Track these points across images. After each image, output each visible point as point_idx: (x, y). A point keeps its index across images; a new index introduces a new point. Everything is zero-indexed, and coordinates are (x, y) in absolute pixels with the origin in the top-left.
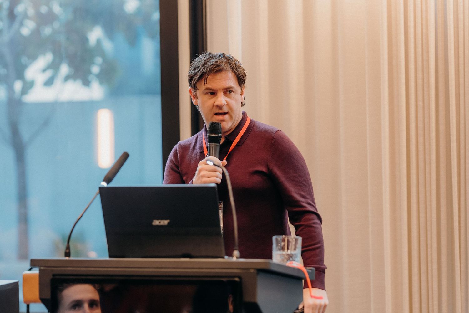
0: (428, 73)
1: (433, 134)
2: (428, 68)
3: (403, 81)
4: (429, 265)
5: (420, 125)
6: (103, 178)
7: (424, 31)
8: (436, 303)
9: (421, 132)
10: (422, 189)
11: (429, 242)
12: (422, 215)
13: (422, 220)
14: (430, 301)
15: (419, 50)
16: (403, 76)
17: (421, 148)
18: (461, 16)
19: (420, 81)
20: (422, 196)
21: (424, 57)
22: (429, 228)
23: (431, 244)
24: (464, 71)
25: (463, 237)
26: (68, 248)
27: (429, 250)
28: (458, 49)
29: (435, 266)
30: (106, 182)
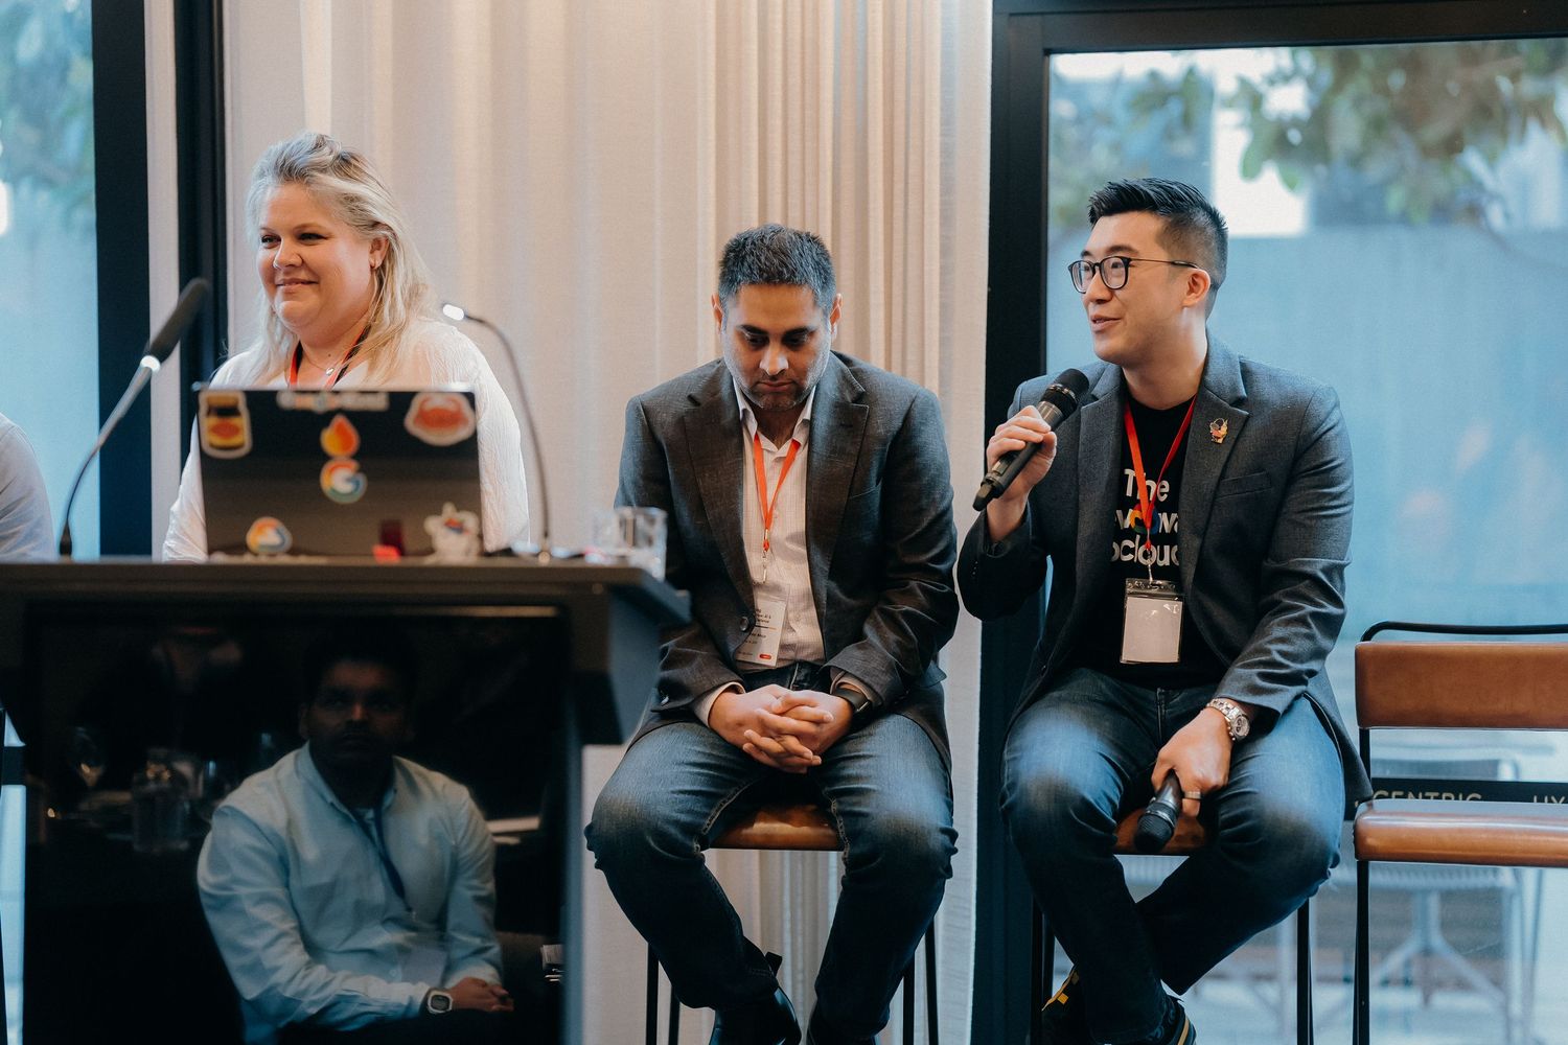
15: (795, 80)
30: (157, 358)
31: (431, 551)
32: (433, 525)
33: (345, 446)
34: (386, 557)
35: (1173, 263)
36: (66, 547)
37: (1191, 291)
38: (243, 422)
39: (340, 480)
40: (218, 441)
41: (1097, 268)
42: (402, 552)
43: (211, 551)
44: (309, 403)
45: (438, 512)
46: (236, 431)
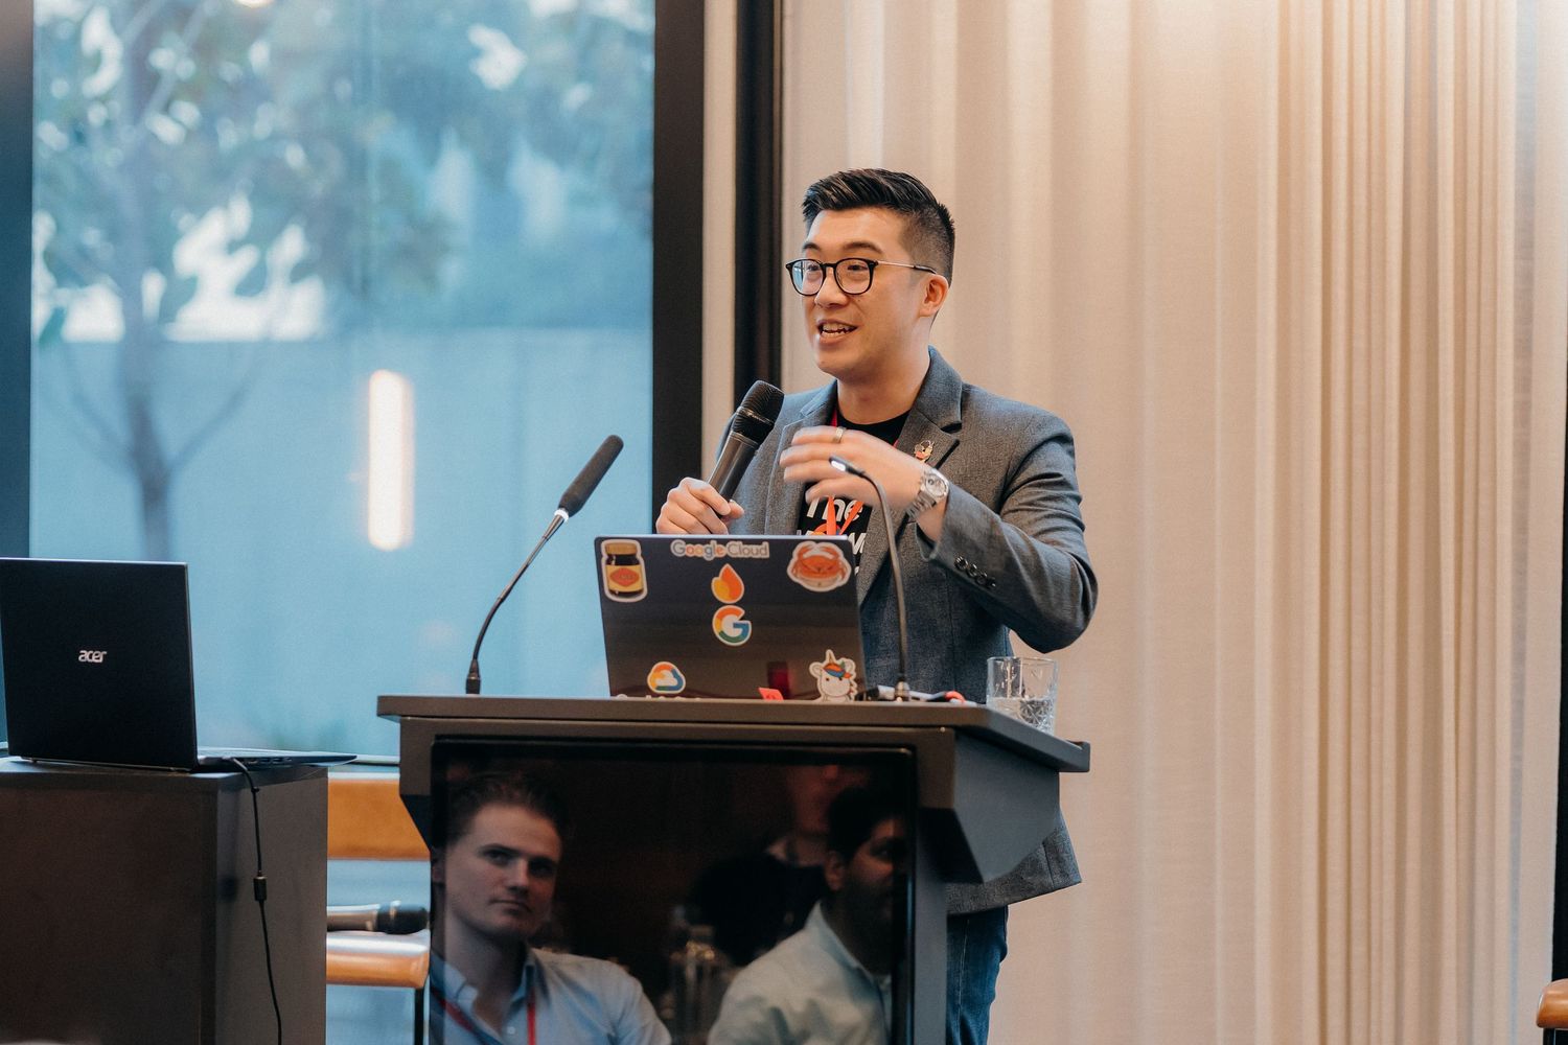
0: (1383, 264)
1: (1393, 427)
2: (1383, 251)
3: (1317, 283)
4: (1374, 776)
5: (1359, 402)
6: (558, 500)
7: (1375, 153)
8: (1389, 877)
9: (1359, 422)
10: (1358, 576)
11: (1375, 715)
12: (1358, 642)
13: (1358, 655)
14: (1375, 872)
15: (1361, 200)
16: (1317, 270)
17: (1359, 464)
18: (1473, 114)
19: (1360, 286)
20: (1358, 590)
21: (1374, 222)
22: (1375, 679)
23: (1382, 720)
24: (1480, 262)
25: (1465, 702)
26: (474, 669)
27: (1374, 736)
28: (1465, 199)
29: (1389, 780)
30: (567, 510)
31: (816, 694)
32: (816, 669)
33: (733, 595)
34: (772, 697)
35: (915, 268)
36: (473, 685)
37: (928, 299)
38: (640, 569)
39: (729, 626)
40: (619, 588)
41: (830, 271)
42: (786, 695)
43: (613, 693)
44: (699, 551)
45: (822, 658)
46: (634, 578)
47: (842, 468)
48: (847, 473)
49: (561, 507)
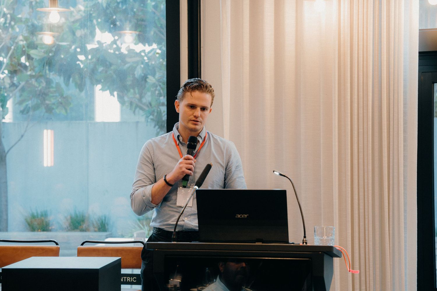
0: (367, 109)
1: (370, 152)
2: (367, 106)
5: (361, 145)
7: (365, 81)
9: (361, 150)
13: (362, 211)
15: (361, 94)
16: (349, 111)
18: (392, 70)
21: (364, 99)
24: (394, 109)
27: (366, 232)
28: (389, 93)
30: (198, 186)
47: (278, 174)
48: (280, 176)
49: (195, 185)
